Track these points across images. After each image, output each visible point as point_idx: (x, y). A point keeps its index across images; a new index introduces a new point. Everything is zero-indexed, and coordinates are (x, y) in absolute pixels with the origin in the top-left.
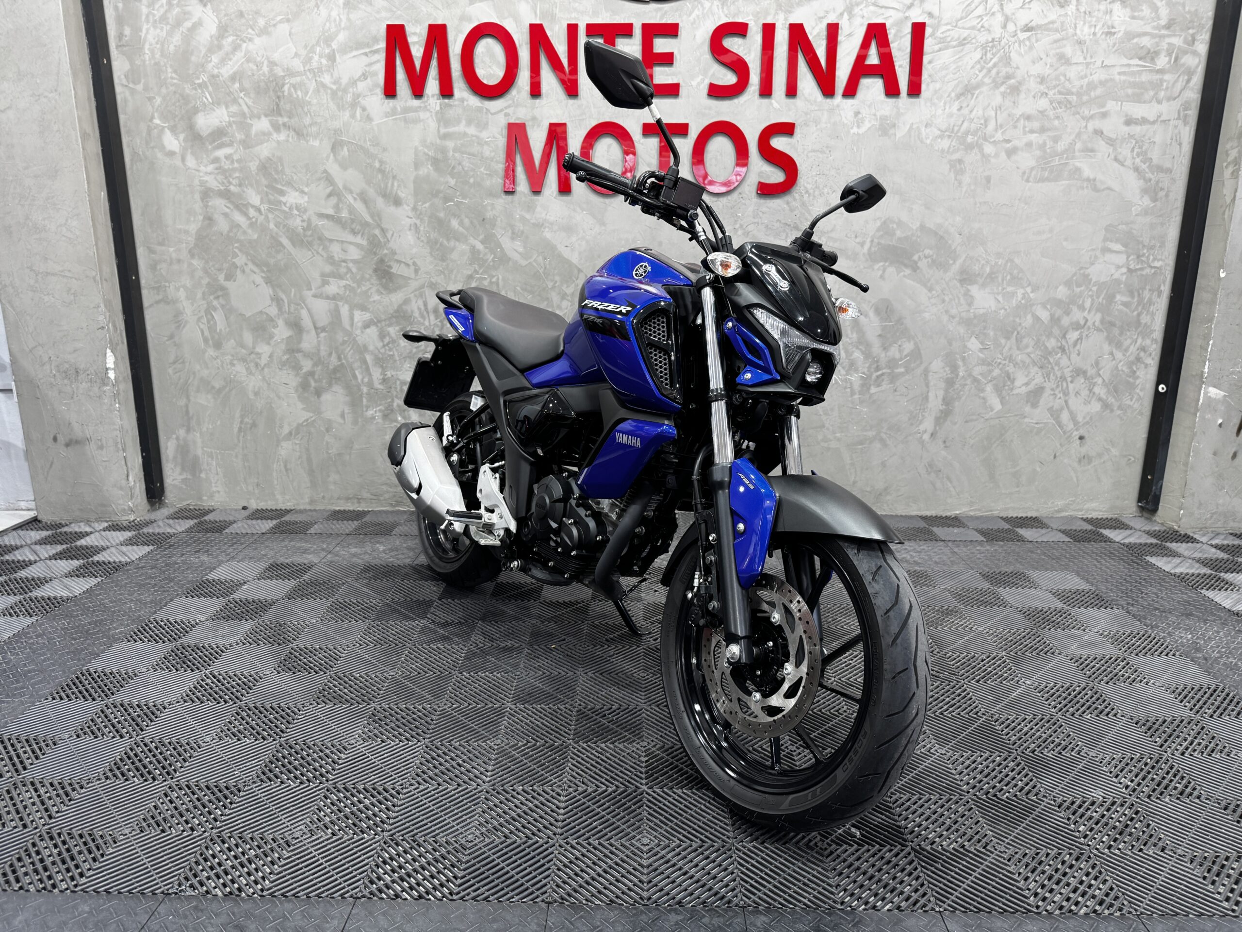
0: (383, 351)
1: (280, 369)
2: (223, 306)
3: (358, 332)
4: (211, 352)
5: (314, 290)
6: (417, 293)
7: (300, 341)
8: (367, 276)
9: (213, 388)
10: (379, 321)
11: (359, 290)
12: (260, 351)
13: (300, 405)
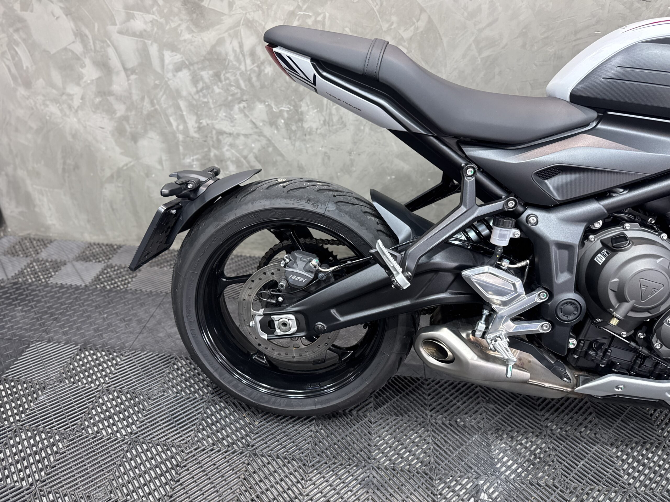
0: (196, 97)
1: (94, 112)
2: (24, 40)
3: (170, 75)
4: (22, 91)
5: (118, 26)
6: (232, 31)
7: (110, 83)
8: (176, 10)
9: (31, 128)
10: (192, 64)
11: (168, 27)
12: (72, 92)
13: (118, 150)
